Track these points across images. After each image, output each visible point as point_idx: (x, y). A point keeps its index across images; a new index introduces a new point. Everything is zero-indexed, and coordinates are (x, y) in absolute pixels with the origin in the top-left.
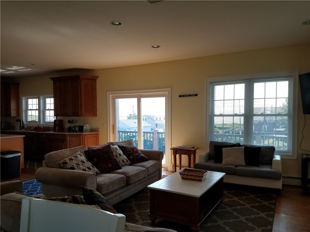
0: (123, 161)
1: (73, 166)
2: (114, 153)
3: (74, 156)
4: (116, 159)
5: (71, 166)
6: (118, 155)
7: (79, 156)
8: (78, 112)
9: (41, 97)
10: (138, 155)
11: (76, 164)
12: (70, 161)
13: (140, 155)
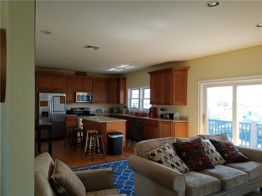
0: (216, 159)
1: (161, 159)
2: (205, 149)
3: (162, 148)
4: (208, 156)
5: (159, 158)
6: (210, 152)
7: (167, 148)
8: (169, 102)
9: (141, 88)
10: (234, 154)
11: (164, 157)
12: (158, 153)
13: (237, 154)
